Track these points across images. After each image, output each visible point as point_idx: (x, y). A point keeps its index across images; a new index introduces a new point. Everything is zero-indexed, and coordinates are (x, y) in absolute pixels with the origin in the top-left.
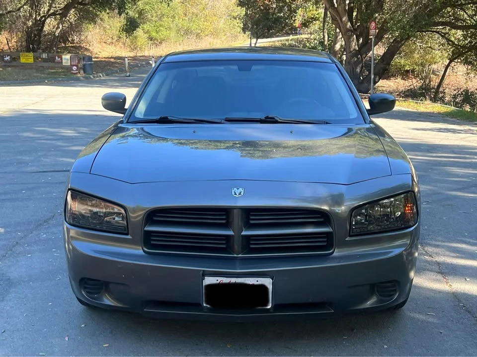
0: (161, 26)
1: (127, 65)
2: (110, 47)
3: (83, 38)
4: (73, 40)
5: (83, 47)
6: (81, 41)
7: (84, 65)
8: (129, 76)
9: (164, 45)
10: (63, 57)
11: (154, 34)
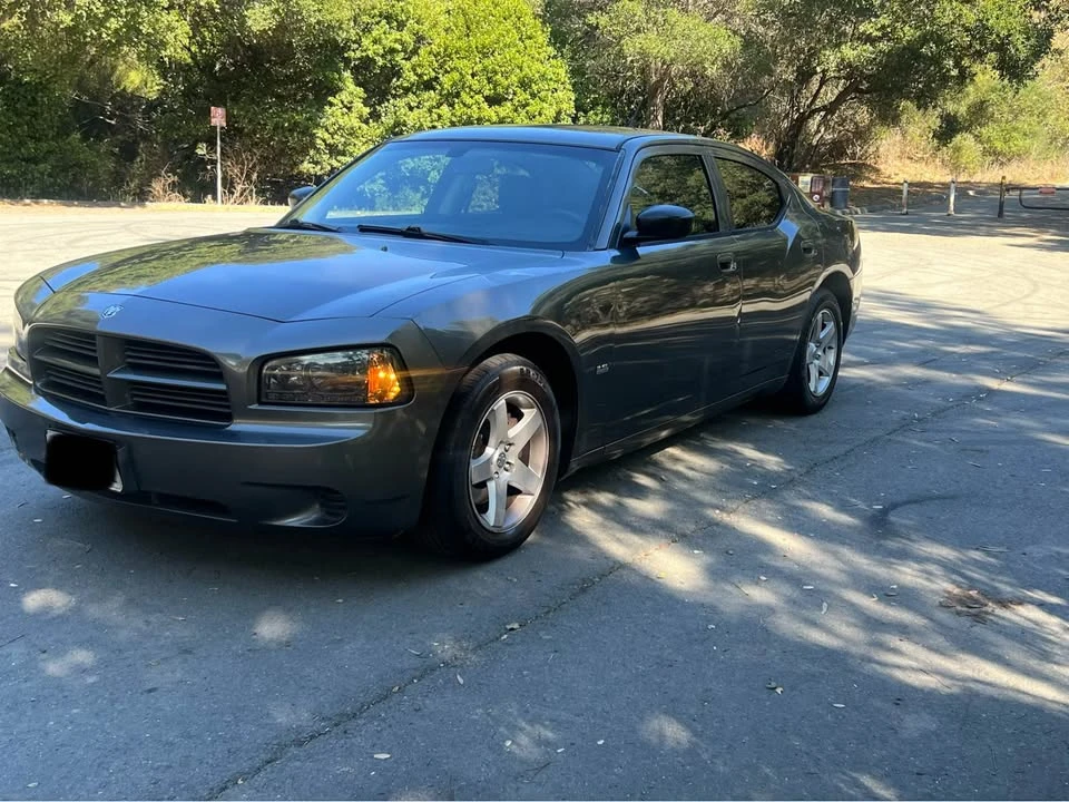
0: (1015, 129)
1: (905, 193)
2: (918, 166)
3: (871, 150)
4: (854, 154)
5: (870, 166)
6: (865, 155)
7: (833, 193)
8: (907, 214)
9: (1014, 164)
10: (801, 178)
11: (999, 145)
